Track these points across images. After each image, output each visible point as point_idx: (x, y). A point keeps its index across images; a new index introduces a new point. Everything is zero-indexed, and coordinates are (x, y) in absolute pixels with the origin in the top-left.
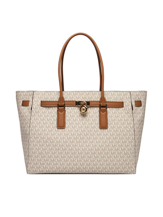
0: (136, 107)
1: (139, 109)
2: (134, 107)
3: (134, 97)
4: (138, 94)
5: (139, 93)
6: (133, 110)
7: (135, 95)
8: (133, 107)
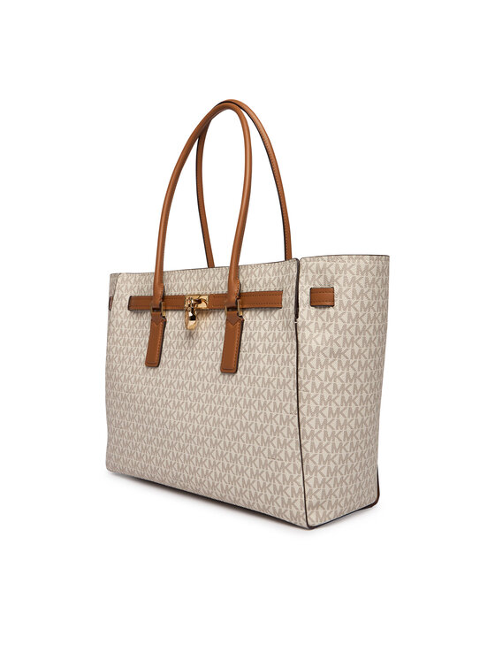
0: (313, 310)
1: (324, 316)
2: (305, 309)
3: (310, 275)
4: (325, 265)
5: (328, 264)
6: (297, 316)
7: (314, 268)
8: (300, 309)
